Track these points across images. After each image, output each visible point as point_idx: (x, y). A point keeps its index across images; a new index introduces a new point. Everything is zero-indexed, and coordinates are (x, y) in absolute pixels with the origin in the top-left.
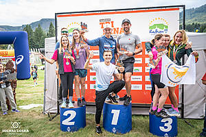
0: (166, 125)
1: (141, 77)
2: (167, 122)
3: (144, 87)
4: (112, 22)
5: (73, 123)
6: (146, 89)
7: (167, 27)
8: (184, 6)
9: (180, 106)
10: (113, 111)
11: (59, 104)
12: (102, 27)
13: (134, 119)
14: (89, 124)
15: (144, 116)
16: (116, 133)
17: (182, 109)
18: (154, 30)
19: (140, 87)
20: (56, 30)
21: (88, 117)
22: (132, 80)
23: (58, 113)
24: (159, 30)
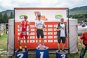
1: (52, 37)
2: (63, 56)
4: (40, 13)
6: (54, 42)
7: (62, 16)
8: (68, 8)
9: (68, 48)
11: (15, 50)
15: (54, 53)
17: (69, 50)
18: (57, 17)
19: (52, 41)
20: (14, 15)
21: (29, 56)
22: (48, 38)
23: (14, 55)
24: (59, 17)
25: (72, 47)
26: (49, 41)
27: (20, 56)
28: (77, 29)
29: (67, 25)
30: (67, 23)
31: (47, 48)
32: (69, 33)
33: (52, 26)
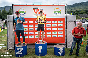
0: (60, 51)
1: (51, 32)
2: (61, 50)
3: (52, 36)
4: (39, 9)
5: (22, 53)
6: (53, 37)
7: (61, 12)
8: (67, 4)
9: (66, 43)
10: (39, 47)
12: (34, 11)
13: (48, 50)
14: (29, 53)
15: (52, 48)
16: (40, 56)
18: (56, 13)
19: (50, 36)
20: (13, 11)
21: (28, 50)
22: (47, 33)
23: (14, 49)
24: (58, 13)
25: (70, 42)
26: (47, 36)
27: (20, 50)
28: (75, 25)
29: (66, 21)
30: (66, 19)
31: (46, 43)
32: (67, 29)
33: (50, 22)
